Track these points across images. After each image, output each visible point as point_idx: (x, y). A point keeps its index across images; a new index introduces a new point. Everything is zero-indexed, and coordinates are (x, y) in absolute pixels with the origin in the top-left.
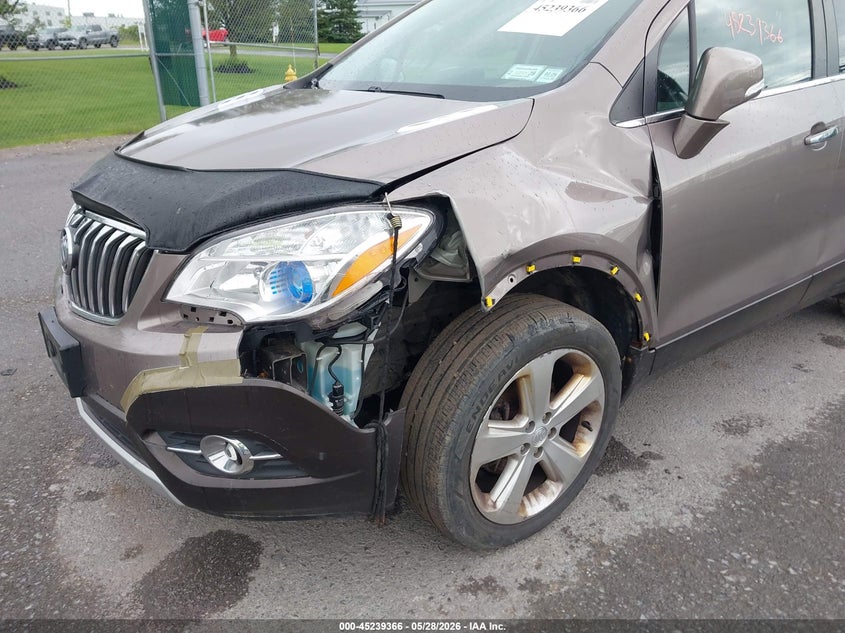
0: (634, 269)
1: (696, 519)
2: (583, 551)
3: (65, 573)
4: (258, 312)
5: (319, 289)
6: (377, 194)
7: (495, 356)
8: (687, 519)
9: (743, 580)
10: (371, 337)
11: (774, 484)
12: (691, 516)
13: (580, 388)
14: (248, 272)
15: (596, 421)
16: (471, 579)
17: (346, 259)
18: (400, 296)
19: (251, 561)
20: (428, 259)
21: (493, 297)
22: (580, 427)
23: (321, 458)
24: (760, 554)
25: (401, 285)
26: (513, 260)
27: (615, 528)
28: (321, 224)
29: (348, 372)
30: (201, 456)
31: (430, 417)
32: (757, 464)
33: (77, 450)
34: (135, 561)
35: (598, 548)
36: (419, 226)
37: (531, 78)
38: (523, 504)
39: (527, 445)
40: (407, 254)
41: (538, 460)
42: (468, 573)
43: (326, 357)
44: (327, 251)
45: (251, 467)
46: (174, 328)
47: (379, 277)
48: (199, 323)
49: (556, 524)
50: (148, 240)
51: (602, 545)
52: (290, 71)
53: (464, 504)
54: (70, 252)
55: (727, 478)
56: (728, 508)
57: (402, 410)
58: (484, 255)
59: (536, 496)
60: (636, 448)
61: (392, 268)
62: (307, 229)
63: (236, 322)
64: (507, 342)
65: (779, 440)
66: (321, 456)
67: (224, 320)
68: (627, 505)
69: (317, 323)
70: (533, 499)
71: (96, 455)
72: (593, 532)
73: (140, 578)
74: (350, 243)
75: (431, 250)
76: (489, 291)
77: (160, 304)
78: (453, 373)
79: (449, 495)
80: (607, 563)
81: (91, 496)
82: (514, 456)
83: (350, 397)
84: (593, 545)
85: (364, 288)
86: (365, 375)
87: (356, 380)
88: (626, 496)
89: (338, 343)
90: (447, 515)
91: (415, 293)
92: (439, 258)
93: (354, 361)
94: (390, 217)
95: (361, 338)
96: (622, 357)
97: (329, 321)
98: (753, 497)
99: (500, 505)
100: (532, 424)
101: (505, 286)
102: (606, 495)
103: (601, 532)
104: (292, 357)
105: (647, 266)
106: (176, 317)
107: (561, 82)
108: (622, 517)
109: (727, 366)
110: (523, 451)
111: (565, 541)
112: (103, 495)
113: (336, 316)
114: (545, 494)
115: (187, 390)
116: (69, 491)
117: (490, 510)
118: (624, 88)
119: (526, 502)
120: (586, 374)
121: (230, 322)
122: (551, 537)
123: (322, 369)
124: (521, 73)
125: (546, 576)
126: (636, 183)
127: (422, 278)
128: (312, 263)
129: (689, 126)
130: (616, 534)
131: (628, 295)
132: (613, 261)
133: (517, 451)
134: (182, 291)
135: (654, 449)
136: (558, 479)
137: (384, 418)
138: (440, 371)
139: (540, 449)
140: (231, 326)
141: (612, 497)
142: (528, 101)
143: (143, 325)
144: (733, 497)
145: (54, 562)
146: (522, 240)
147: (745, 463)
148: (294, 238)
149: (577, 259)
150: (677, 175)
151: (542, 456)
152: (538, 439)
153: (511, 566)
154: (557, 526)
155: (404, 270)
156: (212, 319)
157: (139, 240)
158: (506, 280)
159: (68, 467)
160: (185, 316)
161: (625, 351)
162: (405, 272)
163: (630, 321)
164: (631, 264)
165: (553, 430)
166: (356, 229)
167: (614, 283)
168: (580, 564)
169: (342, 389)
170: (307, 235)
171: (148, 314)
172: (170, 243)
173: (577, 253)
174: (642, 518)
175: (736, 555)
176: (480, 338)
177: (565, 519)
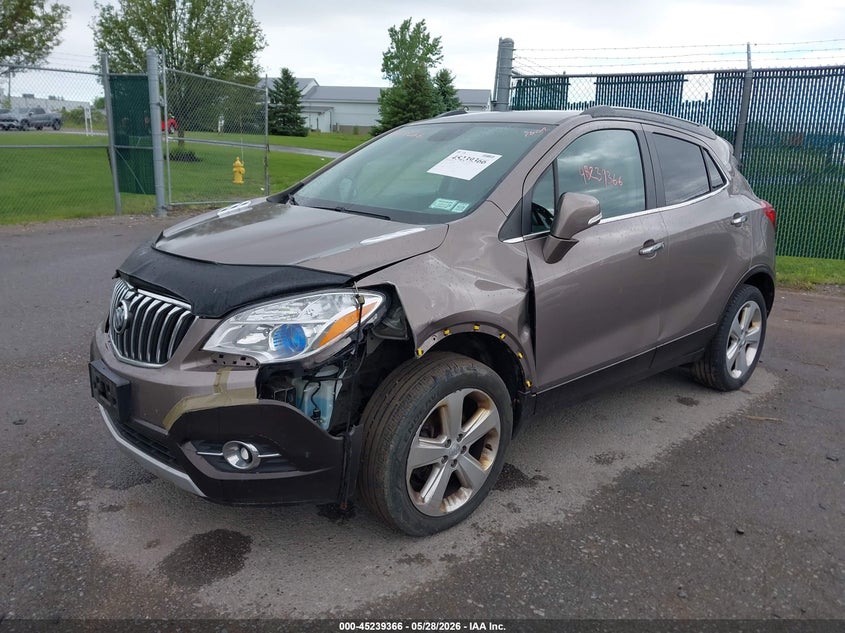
0: (516, 336)
1: (567, 517)
2: (486, 538)
3: (102, 557)
4: (268, 358)
5: (310, 343)
6: (348, 283)
7: (424, 390)
8: (561, 517)
9: (594, 551)
10: (341, 377)
11: (624, 495)
12: (564, 516)
13: (482, 417)
14: (259, 332)
15: (495, 444)
16: (406, 555)
17: (328, 322)
18: (362, 348)
19: (245, 547)
20: (380, 324)
21: (422, 349)
22: (485, 449)
23: (307, 456)
24: (608, 537)
25: (363, 340)
26: (434, 326)
27: (510, 523)
28: (312, 300)
29: (325, 400)
30: (222, 457)
31: (379, 432)
32: (615, 483)
33: (94, 478)
34: (156, 549)
35: (497, 536)
36: (374, 304)
37: (448, 208)
38: (443, 502)
39: (446, 457)
40: (367, 320)
41: (454, 469)
42: (404, 552)
43: (309, 390)
44: (316, 317)
45: (258, 463)
46: (208, 369)
47: (350, 335)
48: (225, 365)
49: (468, 521)
50: (192, 310)
51: (500, 533)
52: (238, 162)
53: (402, 495)
54: (126, 318)
55: (593, 492)
56: (590, 510)
57: (361, 425)
58: (417, 322)
59: (453, 499)
60: (530, 473)
61: (358, 329)
62: (301, 304)
63: (253, 364)
64: (431, 381)
65: (633, 467)
66: (307, 454)
67: (244, 363)
68: (519, 509)
69: (307, 365)
70: (451, 501)
71: (111, 482)
72: (494, 525)
73: (161, 559)
74: (329, 314)
75: (383, 318)
76: (420, 345)
77: (198, 353)
78: (396, 402)
79: (392, 488)
80: (502, 544)
81: (112, 508)
82: (436, 465)
83: (325, 419)
84: (494, 534)
85: (338, 342)
86: (335, 403)
87: (330, 406)
88: (519, 503)
89: (319, 380)
90: (390, 504)
91: (371, 348)
92: (388, 324)
93: (329, 392)
94: (357, 297)
95: (335, 377)
96: (512, 400)
97: (315, 363)
98: (608, 503)
99: (427, 500)
100: (449, 441)
101: (430, 343)
102: (505, 503)
103: (500, 526)
104: (287, 390)
105: (526, 334)
106: (208, 362)
107: (467, 213)
108: (516, 516)
109: (604, 418)
110: (443, 462)
111: (473, 531)
112: (122, 507)
113: (320, 361)
114: (460, 498)
115: (219, 408)
116: (94, 505)
117: (420, 503)
118: (508, 217)
119: (446, 502)
120: (487, 408)
121: (248, 364)
122: (464, 530)
123: (307, 398)
124: (441, 204)
125: (460, 552)
126: (518, 280)
127: (377, 337)
128: (305, 325)
129: (552, 243)
130: (511, 526)
131: (513, 354)
132: (502, 330)
133: (439, 460)
134: (214, 344)
135: (543, 474)
136: (469, 486)
137: (350, 430)
138: (387, 401)
139: (455, 461)
140: (249, 367)
141: (509, 504)
142: (444, 226)
143: (184, 367)
144: (594, 503)
145: (92, 551)
146: (440, 314)
147: (606, 482)
148: (292, 309)
149: (476, 327)
150: (546, 275)
151: (457, 467)
152: (454, 453)
153: (435, 547)
154: (469, 522)
155: (365, 330)
156: (235, 363)
157: (185, 310)
158: (431, 338)
159: (89, 489)
160: (215, 361)
161: (514, 395)
162: (365, 332)
163: (517, 373)
164: (514, 332)
165: (464, 447)
166: (333, 304)
167: (503, 345)
168: (483, 545)
169: (319, 413)
170: (302, 308)
171: (188, 360)
172: (210, 312)
173: (477, 323)
174: (529, 517)
175: (591, 538)
176: (414, 378)
177: (474, 518)
